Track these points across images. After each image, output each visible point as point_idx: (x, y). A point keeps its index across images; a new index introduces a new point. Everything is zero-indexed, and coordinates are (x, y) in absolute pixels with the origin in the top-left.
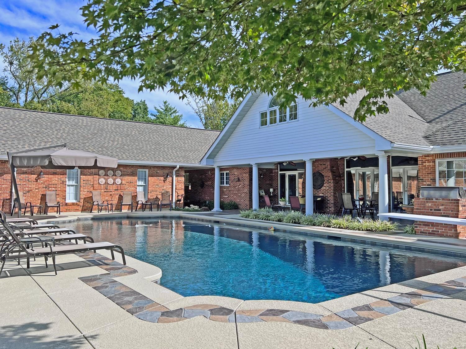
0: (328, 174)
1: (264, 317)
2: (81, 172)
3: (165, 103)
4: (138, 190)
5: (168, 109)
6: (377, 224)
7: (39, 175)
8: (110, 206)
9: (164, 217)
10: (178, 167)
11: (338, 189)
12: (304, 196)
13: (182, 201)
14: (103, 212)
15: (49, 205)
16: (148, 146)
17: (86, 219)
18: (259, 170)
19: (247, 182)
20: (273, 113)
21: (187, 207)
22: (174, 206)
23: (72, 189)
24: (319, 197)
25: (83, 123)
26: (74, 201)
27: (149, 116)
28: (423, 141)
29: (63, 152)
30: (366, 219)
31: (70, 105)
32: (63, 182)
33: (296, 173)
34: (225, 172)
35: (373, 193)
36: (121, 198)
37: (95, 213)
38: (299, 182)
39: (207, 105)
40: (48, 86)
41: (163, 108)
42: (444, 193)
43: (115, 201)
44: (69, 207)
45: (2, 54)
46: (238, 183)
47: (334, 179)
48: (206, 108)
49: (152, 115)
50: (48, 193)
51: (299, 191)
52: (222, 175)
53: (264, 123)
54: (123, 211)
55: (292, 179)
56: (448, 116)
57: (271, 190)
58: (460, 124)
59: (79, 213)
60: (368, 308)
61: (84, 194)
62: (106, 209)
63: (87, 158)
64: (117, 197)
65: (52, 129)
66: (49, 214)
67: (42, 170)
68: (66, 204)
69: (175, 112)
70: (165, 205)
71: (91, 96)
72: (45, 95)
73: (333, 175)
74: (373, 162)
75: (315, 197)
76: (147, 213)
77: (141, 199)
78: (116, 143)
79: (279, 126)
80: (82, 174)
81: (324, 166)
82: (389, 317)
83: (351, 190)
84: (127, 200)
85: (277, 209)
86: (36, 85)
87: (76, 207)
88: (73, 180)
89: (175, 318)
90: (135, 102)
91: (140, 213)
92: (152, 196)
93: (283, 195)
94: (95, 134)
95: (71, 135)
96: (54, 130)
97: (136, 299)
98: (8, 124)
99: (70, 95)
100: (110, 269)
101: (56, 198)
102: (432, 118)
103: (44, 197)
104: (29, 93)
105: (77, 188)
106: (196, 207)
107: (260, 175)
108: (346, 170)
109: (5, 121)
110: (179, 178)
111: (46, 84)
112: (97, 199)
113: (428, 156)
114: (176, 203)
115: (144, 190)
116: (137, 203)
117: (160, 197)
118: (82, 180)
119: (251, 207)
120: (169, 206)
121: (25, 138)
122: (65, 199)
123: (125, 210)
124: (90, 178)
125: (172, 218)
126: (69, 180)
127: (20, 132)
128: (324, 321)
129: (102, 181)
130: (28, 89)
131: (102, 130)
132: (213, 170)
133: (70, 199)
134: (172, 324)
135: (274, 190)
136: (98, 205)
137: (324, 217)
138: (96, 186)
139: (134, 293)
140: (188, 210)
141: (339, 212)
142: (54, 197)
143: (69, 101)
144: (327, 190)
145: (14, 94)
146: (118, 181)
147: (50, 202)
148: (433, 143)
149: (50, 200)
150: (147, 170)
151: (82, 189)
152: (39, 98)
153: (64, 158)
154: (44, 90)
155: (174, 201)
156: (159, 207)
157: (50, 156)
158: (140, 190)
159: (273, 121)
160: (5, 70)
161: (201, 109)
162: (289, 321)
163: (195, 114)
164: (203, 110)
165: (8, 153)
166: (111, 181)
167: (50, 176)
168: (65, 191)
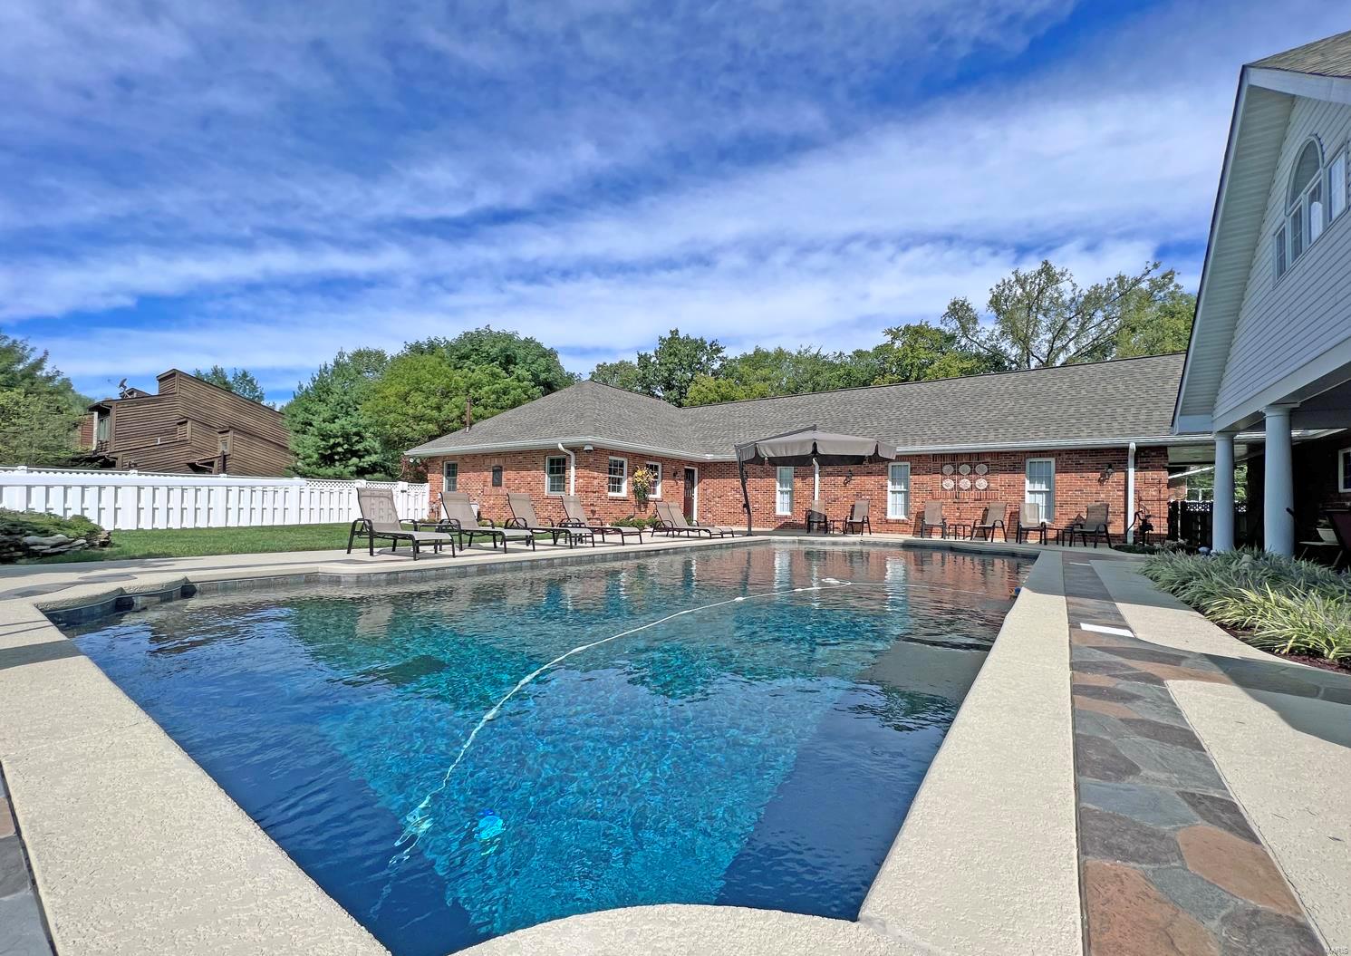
2: (912, 469)
4: (1028, 501)
7: (850, 477)
8: (962, 529)
10: (1133, 446)
22: (1130, 540)
23: (898, 498)
26: (903, 517)
32: (883, 488)
44: (893, 526)
61: (916, 506)
67: (851, 469)
68: (887, 522)
80: (913, 472)
87: (903, 527)
88: (900, 484)
92: (1065, 514)
101: (872, 511)
105: (908, 496)
110: (1145, 474)
114: (1138, 533)
115: (1047, 501)
117: (1088, 517)
118: (913, 484)
122: (886, 513)
124: (926, 478)
126: (893, 483)
129: (949, 484)
133: (895, 513)
138: (937, 494)
142: (865, 509)
146: (982, 483)
147: (858, 517)
149: (859, 514)
150: (1053, 460)
151: (914, 498)
155: (1131, 527)
158: (1035, 500)
166: (965, 483)
167: (863, 478)
168: (886, 501)
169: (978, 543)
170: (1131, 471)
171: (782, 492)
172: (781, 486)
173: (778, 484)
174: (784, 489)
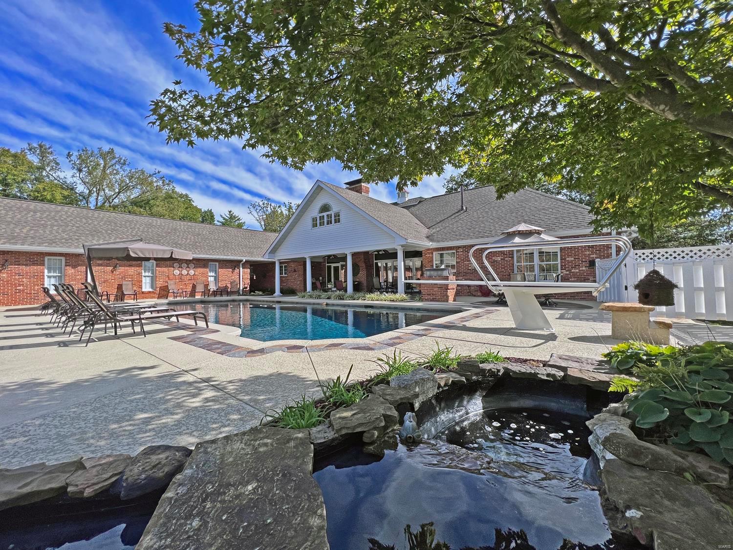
0: (362, 265)
1: (329, 348)
2: (157, 265)
3: (230, 212)
4: (209, 280)
5: (232, 217)
6: (398, 296)
7: (115, 267)
8: (184, 293)
9: (234, 301)
10: (244, 260)
11: (369, 276)
12: (346, 281)
13: (248, 289)
14: (178, 299)
15: (125, 293)
16: (218, 244)
17: (162, 305)
18: (312, 263)
19: (301, 273)
20: (322, 218)
21: (252, 293)
22: (241, 293)
23: (148, 280)
24: (356, 281)
25: (156, 223)
26: (151, 290)
27: (216, 222)
28: (425, 239)
29: (140, 245)
30: (389, 294)
31: (142, 210)
32: (139, 274)
33: (339, 265)
34: (283, 265)
35: (393, 277)
36: (194, 287)
37: (171, 299)
38: (342, 272)
39: (266, 215)
40: (119, 193)
41: (229, 216)
42: (439, 273)
43: (189, 289)
44: (146, 295)
45: (70, 161)
46: (294, 273)
47: (366, 268)
48: (265, 216)
49: (218, 221)
50: (124, 283)
51: (342, 278)
52: (281, 267)
53: (315, 225)
54: (196, 297)
55: (336, 269)
56: (440, 224)
57: (321, 278)
58: (447, 228)
59: (156, 299)
60: (399, 338)
61: (160, 283)
62: (180, 296)
63: (164, 251)
64: (191, 285)
65: (126, 228)
66: (125, 301)
67: (118, 262)
68: (143, 293)
69: (238, 219)
70: (233, 292)
71: (161, 203)
72: (116, 201)
73: (366, 266)
74: (393, 255)
75: (354, 282)
76: (218, 298)
77: (212, 287)
78: (188, 241)
79: (326, 227)
80: (157, 266)
81: (359, 259)
82: (412, 341)
83: (378, 275)
84: (200, 288)
85: (325, 291)
86: (107, 191)
87: (152, 295)
88: (149, 272)
89: (259, 354)
90: (203, 211)
91: (212, 298)
92: (222, 284)
93: (330, 280)
94: (169, 233)
95: (146, 233)
96: (129, 228)
97: (223, 346)
98: (81, 221)
99: (142, 201)
100: (195, 331)
101: (133, 287)
102: (430, 225)
103: (120, 287)
104: (99, 198)
105: (153, 279)
106: (261, 293)
107: (312, 267)
108: (375, 261)
109: (78, 219)
110: (245, 270)
111: (117, 190)
112: (172, 287)
113: (429, 250)
114: (243, 290)
115: (215, 280)
116: (209, 290)
117: (229, 285)
118: (157, 272)
119: (305, 289)
120: (237, 293)
121: (99, 234)
122: (141, 288)
123: (198, 297)
124: (165, 269)
125: (241, 301)
126: (145, 272)
127: (94, 229)
128: (371, 346)
129: (177, 272)
130: (98, 194)
131: (175, 229)
132: (274, 263)
133: (146, 287)
134: (258, 358)
135: (323, 278)
136: (174, 292)
137: (361, 294)
138: (171, 277)
139: (220, 343)
140: (253, 295)
141: (371, 290)
142: (130, 286)
143: (141, 207)
144: (362, 276)
145: (84, 198)
146: (192, 272)
147: (126, 291)
148: (432, 240)
149: (127, 290)
150: (217, 264)
151: (157, 279)
152: (110, 203)
153: (141, 250)
154: (115, 196)
155: (241, 288)
156: (228, 294)
157: (127, 248)
158: (211, 279)
159: (322, 224)
160: (73, 176)
161: (261, 217)
162: (347, 348)
163: (257, 222)
164: (263, 218)
165: (83, 245)
166: (185, 272)
167: (126, 268)
168: (142, 281)
169: (191, 299)
170: (241, 268)
171: (49, 277)
172: (48, 273)
173: (46, 271)
174: (52, 274)
